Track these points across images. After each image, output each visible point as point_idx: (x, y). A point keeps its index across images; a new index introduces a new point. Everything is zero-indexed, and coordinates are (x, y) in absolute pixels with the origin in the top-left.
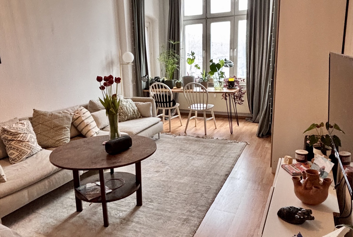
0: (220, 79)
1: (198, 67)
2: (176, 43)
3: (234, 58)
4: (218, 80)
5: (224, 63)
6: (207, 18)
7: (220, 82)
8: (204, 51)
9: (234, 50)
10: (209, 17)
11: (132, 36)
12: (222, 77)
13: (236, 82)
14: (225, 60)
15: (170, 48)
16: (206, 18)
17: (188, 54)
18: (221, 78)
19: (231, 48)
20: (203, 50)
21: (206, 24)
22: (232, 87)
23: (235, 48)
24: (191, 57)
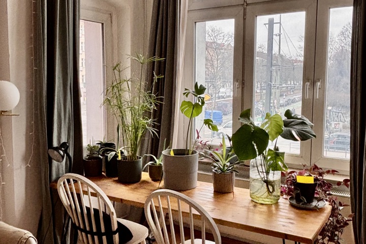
0: (268, 173)
1: (211, 125)
2: (157, 59)
3: (314, 107)
4: (264, 175)
5: (282, 124)
6: (247, 5)
7: (267, 182)
8: (237, 84)
9: (313, 84)
10: (250, 2)
11: (31, 38)
12: (275, 168)
13: (321, 186)
14: (288, 114)
15: (153, 69)
16: (243, 5)
17: (186, 89)
18: (271, 172)
19: (306, 79)
20: (235, 78)
21: (244, 19)
22: (305, 204)
23: (319, 80)
24: (194, 100)
